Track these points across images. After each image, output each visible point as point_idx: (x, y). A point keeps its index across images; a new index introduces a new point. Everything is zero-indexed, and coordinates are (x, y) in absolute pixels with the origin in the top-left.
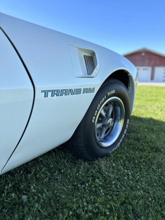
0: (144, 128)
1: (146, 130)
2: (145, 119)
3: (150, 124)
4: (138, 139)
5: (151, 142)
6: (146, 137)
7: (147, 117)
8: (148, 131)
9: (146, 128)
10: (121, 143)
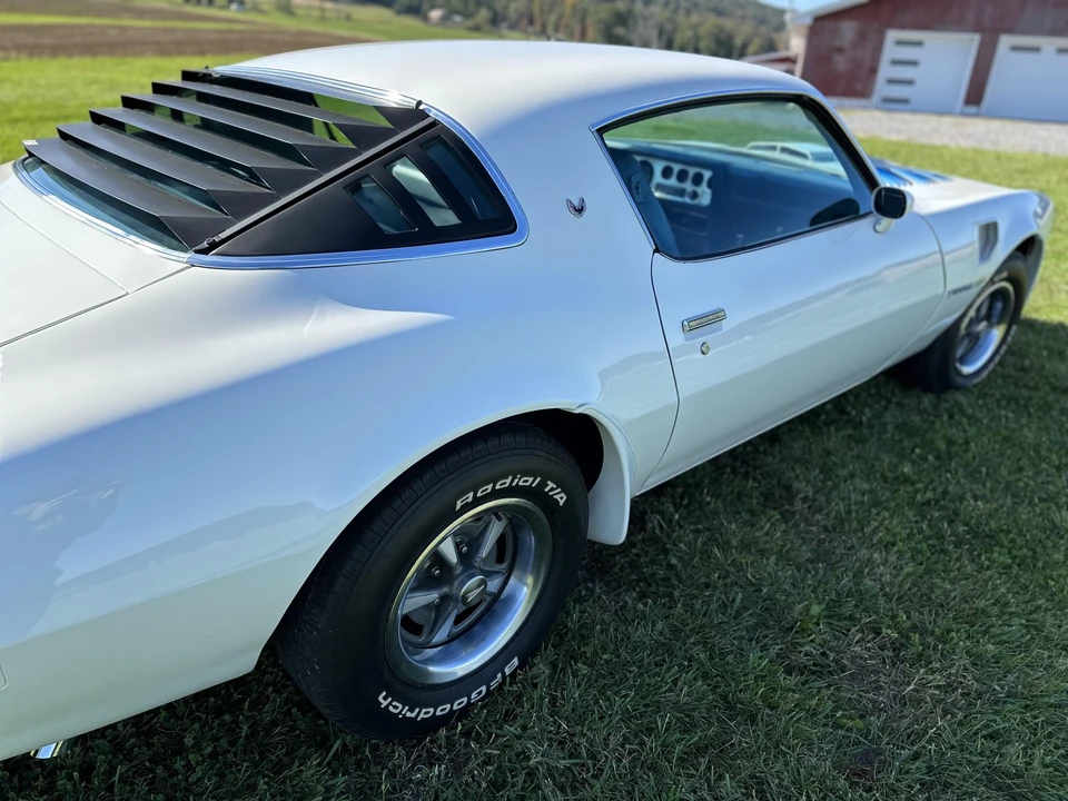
0: (1039, 348)
1: (1045, 353)
2: (1043, 324)
3: (1055, 340)
4: (1023, 369)
5: (1054, 376)
6: (1043, 367)
7: (1049, 321)
8: (1049, 356)
9: (1045, 348)
10: (990, 373)
